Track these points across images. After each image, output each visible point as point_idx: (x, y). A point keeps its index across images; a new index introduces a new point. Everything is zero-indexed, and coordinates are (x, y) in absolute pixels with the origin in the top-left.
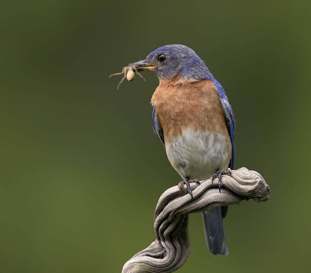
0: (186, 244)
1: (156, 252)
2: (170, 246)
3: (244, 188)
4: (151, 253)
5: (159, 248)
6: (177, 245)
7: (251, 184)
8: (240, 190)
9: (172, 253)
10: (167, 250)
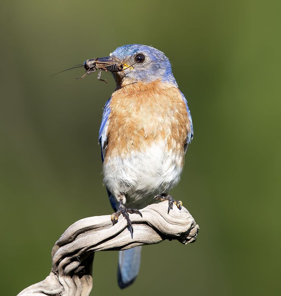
0: (87, 282)
1: (52, 289)
2: (70, 285)
3: (173, 228)
4: (45, 289)
5: (56, 285)
6: (78, 283)
7: (182, 224)
8: (168, 230)
9: (72, 293)
10: (66, 288)
